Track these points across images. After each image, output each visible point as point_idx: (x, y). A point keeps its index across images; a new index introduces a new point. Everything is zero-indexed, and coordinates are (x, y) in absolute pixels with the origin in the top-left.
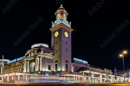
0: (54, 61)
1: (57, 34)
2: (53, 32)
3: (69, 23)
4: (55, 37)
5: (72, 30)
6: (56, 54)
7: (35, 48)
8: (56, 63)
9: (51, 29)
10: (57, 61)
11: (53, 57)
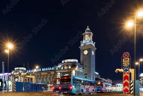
0: (84, 74)
1: (86, 52)
2: (82, 50)
3: (94, 43)
4: (84, 55)
5: (96, 49)
6: (85, 68)
7: (68, 62)
8: (86, 76)
9: (80, 47)
10: (86, 74)
11: (83, 71)
